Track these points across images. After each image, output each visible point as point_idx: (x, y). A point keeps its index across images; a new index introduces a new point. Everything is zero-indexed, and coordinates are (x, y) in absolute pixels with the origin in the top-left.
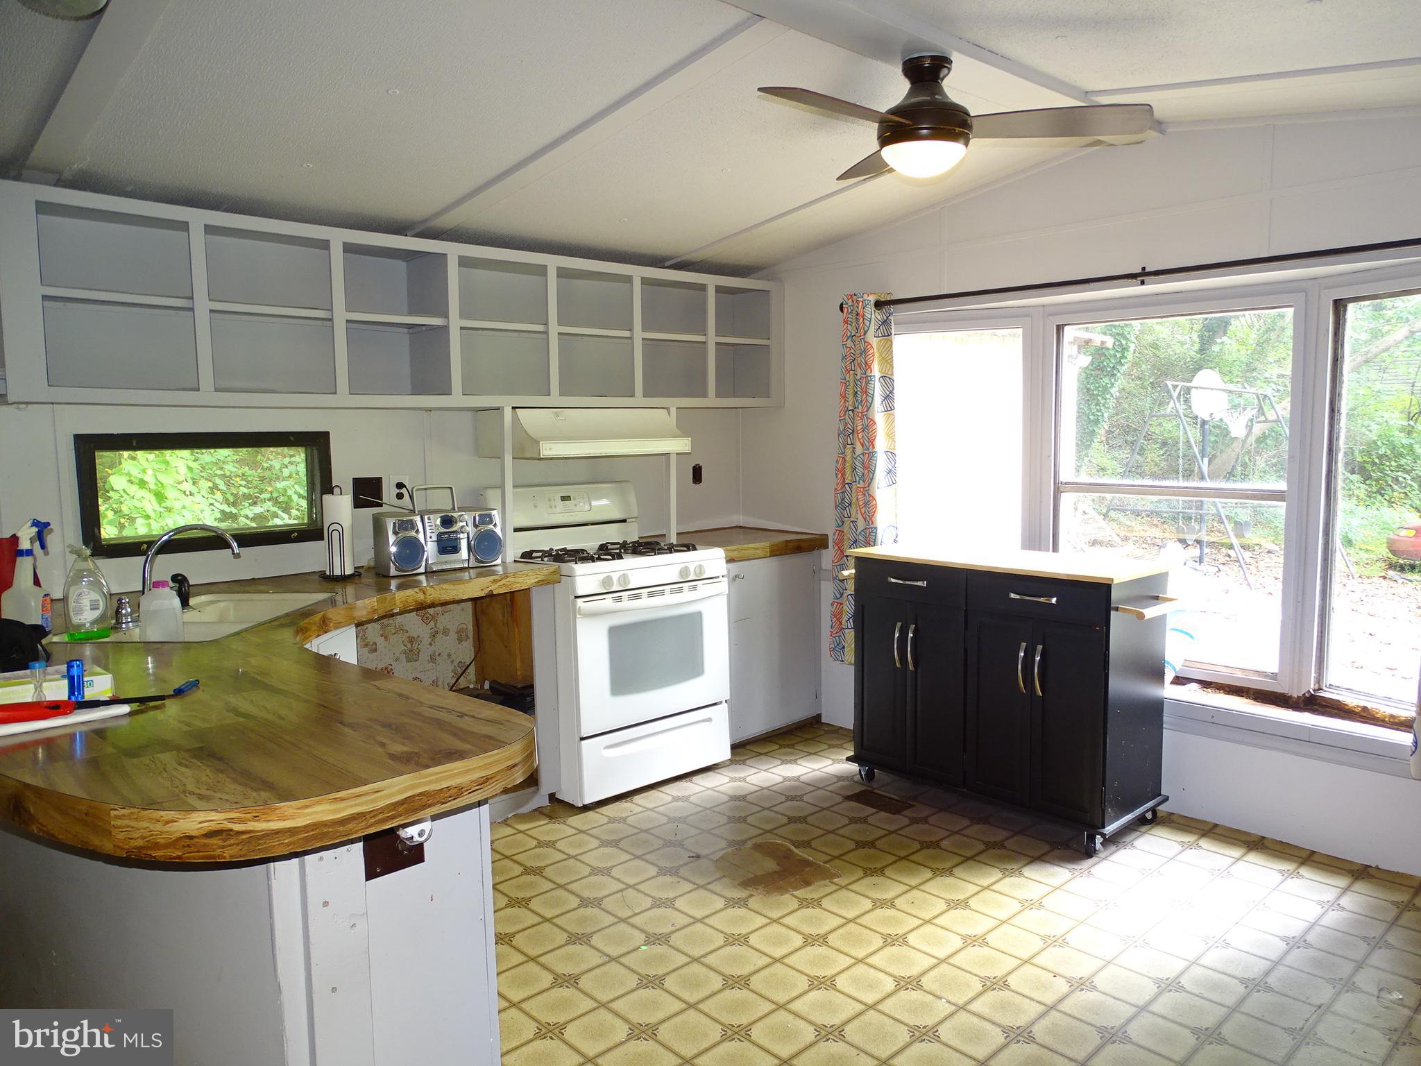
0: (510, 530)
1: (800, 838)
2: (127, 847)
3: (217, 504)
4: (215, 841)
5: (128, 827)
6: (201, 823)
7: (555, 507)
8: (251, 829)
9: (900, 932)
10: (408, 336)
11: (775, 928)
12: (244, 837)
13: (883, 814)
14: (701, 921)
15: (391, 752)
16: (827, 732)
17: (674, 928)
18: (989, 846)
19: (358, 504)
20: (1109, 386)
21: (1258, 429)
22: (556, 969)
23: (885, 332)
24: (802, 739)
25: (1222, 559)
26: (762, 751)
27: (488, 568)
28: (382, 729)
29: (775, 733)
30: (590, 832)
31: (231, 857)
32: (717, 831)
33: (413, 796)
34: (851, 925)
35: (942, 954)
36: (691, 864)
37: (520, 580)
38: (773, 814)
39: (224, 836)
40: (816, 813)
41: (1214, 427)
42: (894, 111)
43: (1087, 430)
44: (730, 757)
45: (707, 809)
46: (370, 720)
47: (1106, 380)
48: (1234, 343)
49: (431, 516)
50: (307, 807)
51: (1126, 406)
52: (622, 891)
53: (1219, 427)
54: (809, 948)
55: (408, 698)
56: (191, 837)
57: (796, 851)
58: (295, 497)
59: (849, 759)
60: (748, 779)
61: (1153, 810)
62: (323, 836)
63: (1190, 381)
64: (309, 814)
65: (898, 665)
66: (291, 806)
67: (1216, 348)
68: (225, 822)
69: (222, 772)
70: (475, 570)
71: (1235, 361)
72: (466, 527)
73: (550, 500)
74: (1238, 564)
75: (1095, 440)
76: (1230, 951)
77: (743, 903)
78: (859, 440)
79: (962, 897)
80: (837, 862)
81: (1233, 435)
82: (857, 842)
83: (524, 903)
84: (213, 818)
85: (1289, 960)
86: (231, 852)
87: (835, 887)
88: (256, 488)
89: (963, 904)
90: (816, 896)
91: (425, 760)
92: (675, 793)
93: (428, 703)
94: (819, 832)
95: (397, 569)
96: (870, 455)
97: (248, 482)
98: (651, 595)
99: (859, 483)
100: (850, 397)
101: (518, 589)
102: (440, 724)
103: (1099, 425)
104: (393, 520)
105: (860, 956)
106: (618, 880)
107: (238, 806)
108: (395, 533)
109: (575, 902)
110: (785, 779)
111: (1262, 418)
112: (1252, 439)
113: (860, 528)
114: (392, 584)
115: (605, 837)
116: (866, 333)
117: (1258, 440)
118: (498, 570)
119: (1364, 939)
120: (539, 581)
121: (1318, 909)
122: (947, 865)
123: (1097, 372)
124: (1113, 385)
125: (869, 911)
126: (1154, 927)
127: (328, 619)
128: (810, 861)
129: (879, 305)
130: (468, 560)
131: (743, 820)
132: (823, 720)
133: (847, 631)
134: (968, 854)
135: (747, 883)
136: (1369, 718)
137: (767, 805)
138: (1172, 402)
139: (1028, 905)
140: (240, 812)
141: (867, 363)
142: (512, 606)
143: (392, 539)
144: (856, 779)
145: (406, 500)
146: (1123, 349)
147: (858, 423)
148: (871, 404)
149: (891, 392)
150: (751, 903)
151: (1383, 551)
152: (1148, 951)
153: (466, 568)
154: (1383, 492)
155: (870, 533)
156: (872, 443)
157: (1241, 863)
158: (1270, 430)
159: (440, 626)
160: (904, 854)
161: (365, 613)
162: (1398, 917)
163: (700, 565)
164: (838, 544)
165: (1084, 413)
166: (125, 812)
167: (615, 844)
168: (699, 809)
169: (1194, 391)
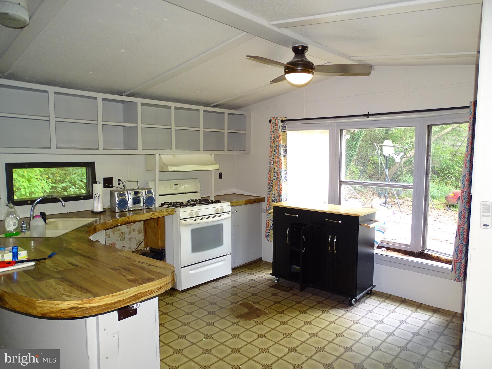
0: (157, 195)
1: (256, 301)
2: (42, 313)
3: (50, 184)
4: (72, 311)
5: (42, 306)
6: (68, 305)
7: (173, 187)
9: (289, 333)
10: (123, 129)
11: (248, 332)
12: (82, 309)
13: (283, 292)
14: (223, 330)
15: (128, 279)
16: (264, 264)
17: (214, 333)
18: (318, 303)
19: (105, 186)
21: (404, 160)
22: (174, 347)
23: (285, 131)
24: (255, 266)
25: (392, 203)
26: (242, 270)
27: (150, 209)
28: (123, 270)
29: (247, 264)
30: (185, 299)
31: (78, 316)
32: (227, 299)
33: (137, 294)
34: (273, 330)
35: (303, 340)
36: (220, 310)
37: (161, 213)
38: (246, 293)
39: (76, 309)
40: (260, 292)
41: (390, 159)
42: (289, 63)
43: (349, 159)
44: (231, 273)
45: (224, 291)
46: (119, 267)
47: (355, 142)
48: (396, 131)
49: (131, 191)
50: (103, 299)
51: (362, 151)
52: (196, 320)
53: (392, 159)
55: (130, 259)
56: (64, 310)
57: (254, 305)
58: (78, 181)
59: (270, 274)
60: (238, 280)
61: (371, 290)
62: (108, 308)
63: (383, 144)
64: (104, 301)
65: (288, 242)
66: (98, 299)
67: (391, 132)
68: (76, 304)
69: (72, 286)
70: (145, 210)
71: (396, 137)
72: (143, 195)
73: (171, 185)
74: (397, 204)
75: (351, 162)
76: (395, 337)
77: (237, 323)
78: (276, 166)
79: (309, 320)
80: (268, 309)
81: (396, 161)
82: (274, 302)
83: (162, 325)
84: (72, 303)
85: (414, 340)
86: (77, 314)
87: (268, 318)
88: (63, 177)
89: (310, 323)
90: (261, 321)
91: (140, 282)
92: (213, 286)
93: (138, 260)
94: (262, 299)
95: (119, 209)
96: (280, 171)
98: (206, 218)
99: (276, 180)
100: (273, 151)
101: (160, 216)
102: (143, 268)
103: (353, 157)
104: (118, 193)
105: (276, 341)
106: (195, 316)
107: (80, 299)
108: (118, 197)
109: (180, 324)
110: (250, 280)
111: (406, 156)
112: (402, 163)
113: (276, 196)
114: (117, 215)
115: (190, 301)
116: (278, 130)
117: (404, 163)
118: (154, 209)
119: (437, 332)
120: (168, 214)
121: (423, 323)
122: (304, 309)
123: (352, 140)
124: (357, 144)
125: (279, 326)
126: (371, 330)
127: (96, 228)
128: (259, 309)
129: (282, 121)
130: (143, 206)
131: (236, 295)
132: (262, 260)
133: (270, 230)
134: (311, 306)
135: (238, 317)
136: (438, 260)
137: (244, 289)
138: (376, 151)
139: (331, 323)
140: (81, 301)
141: (278, 140)
142: (158, 221)
143: (117, 199)
144: (274, 280)
145: (121, 185)
146: (361, 132)
147: (276, 160)
148: (280, 154)
149: (286, 150)
150: (240, 323)
151: (444, 200)
152: (369, 338)
153: (142, 209)
154: (444, 180)
155: (280, 197)
156: (281, 167)
157: (399, 308)
158: (408, 160)
159: (132, 228)
160: (290, 306)
161: (108, 226)
162: (448, 325)
163: (222, 208)
164: (268, 201)
165: (348, 153)
166: (41, 301)
167: (193, 304)
168: (221, 291)
169: (383, 147)
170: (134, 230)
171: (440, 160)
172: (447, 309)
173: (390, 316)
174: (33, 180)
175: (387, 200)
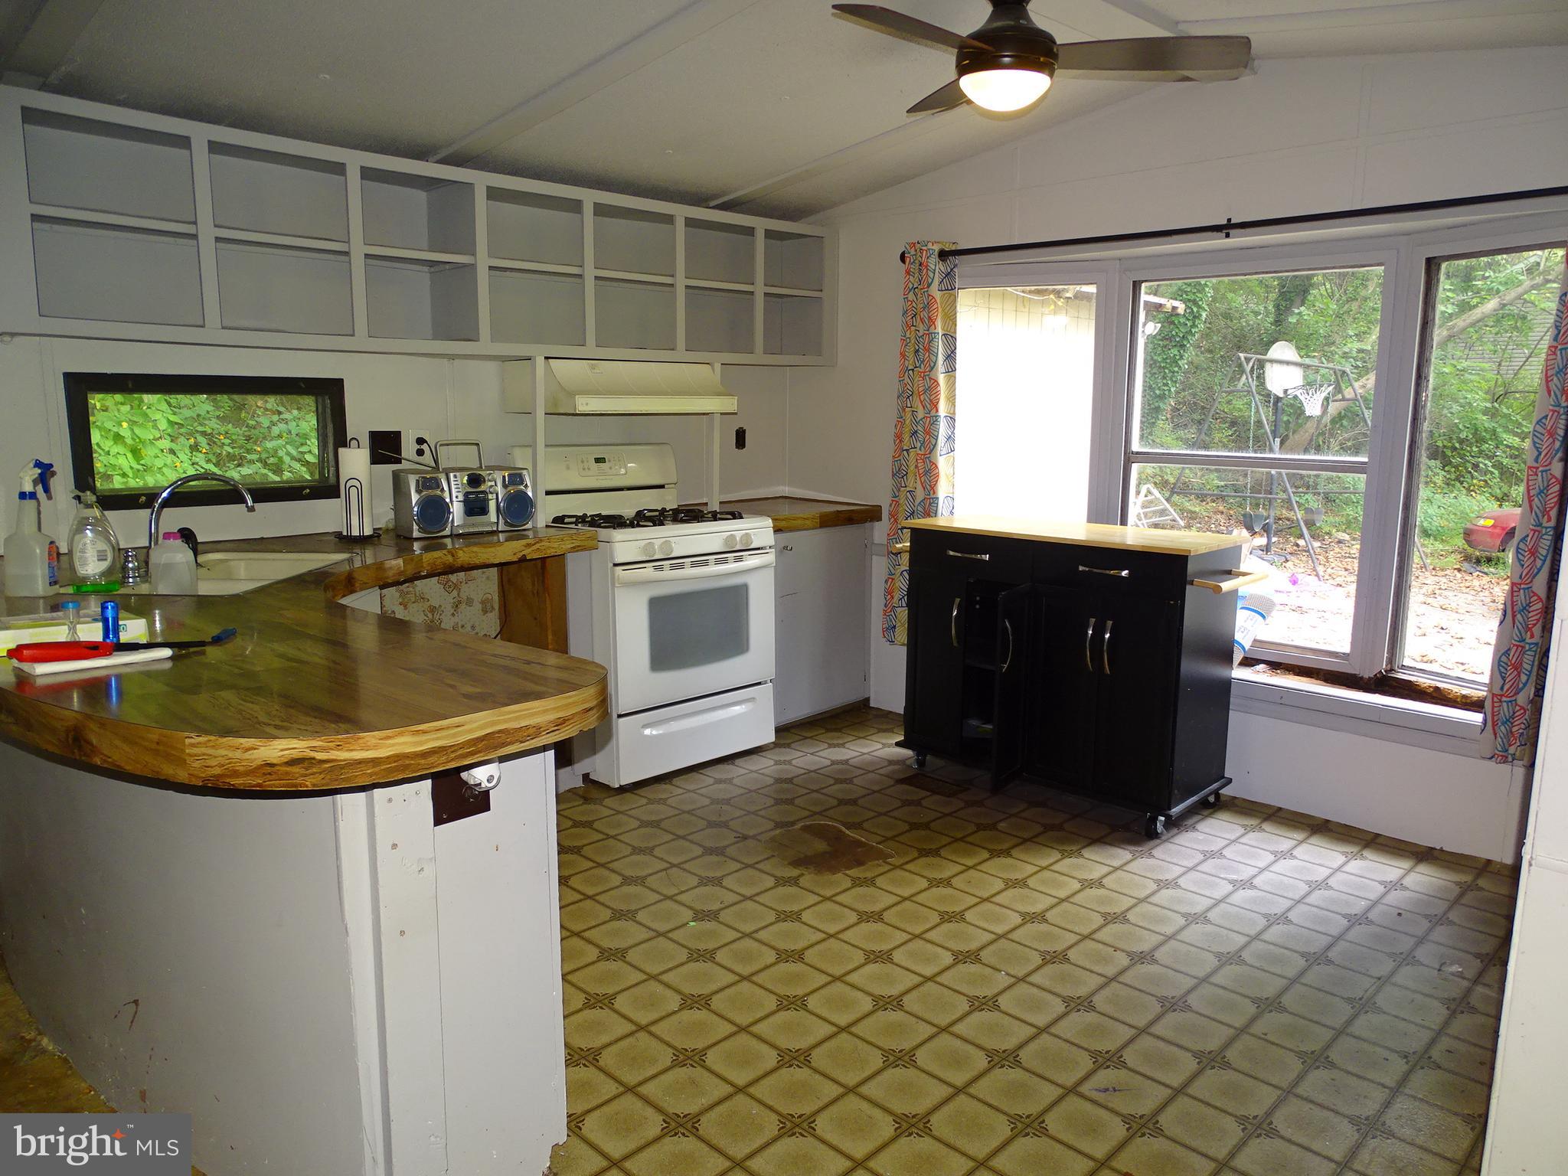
0: (541, 493)
1: (851, 820)
2: (203, 775)
4: (295, 769)
5: (204, 755)
6: (282, 750)
7: (588, 469)
8: (334, 757)
9: (957, 909)
10: (428, 273)
11: (829, 905)
12: (327, 765)
13: (937, 797)
14: (750, 898)
15: (464, 693)
16: (876, 717)
17: (722, 906)
18: (1048, 828)
19: (376, 459)
20: (1178, 357)
21: (1334, 408)
22: (601, 943)
23: (950, 287)
24: (850, 723)
25: (1289, 548)
26: (807, 735)
27: (519, 532)
28: (446, 673)
29: (821, 717)
30: (630, 813)
31: (314, 785)
32: (762, 813)
34: (907, 902)
35: (1000, 929)
36: (739, 844)
37: (554, 546)
38: (822, 797)
39: (306, 764)
40: (866, 795)
41: (1287, 406)
42: (974, 36)
43: (1152, 406)
44: (773, 739)
45: (751, 791)
47: (1175, 351)
48: (1312, 314)
49: (458, 474)
50: (388, 738)
51: (1194, 381)
52: (665, 869)
53: (1292, 406)
54: (863, 924)
55: (467, 648)
56: (272, 765)
57: (847, 832)
58: (287, 459)
59: (898, 744)
60: (794, 762)
61: (1216, 793)
62: (406, 767)
63: (1266, 355)
64: (393, 745)
65: (955, 644)
66: (374, 737)
67: (1293, 320)
68: (307, 750)
69: (292, 707)
70: (503, 533)
71: (1312, 334)
72: (496, 489)
73: (583, 462)
74: (1307, 554)
75: (1161, 418)
76: (1291, 927)
77: (794, 881)
78: (921, 402)
79: (1019, 876)
80: (891, 843)
81: (1307, 414)
82: (910, 824)
84: (295, 746)
85: (1351, 935)
86: (313, 780)
87: (889, 867)
88: (241, 447)
89: (1022, 883)
90: (869, 875)
92: (718, 776)
93: (489, 652)
94: (870, 814)
95: (421, 530)
96: (934, 420)
97: (232, 440)
98: (694, 565)
99: (920, 449)
100: (911, 355)
101: (553, 554)
102: (506, 669)
103: (1165, 401)
104: (417, 477)
105: (917, 932)
106: (662, 859)
107: (318, 735)
108: (418, 491)
109: (617, 880)
110: (834, 763)
111: (1340, 396)
112: (1327, 419)
113: (918, 500)
114: (416, 546)
115: (645, 818)
116: (929, 286)
117: (1333, 421)
118: (530, 534)
119: (1426, 916)
120: (574, 548)
121: (1381, 889)
122: (1005, 846)
123: (1166, 343)
124: (1181, 357)
125: (925, 890)
126: (1215, 905)
127: (353, 578)
128: (862, 842)
129: (943, 255)
130: (498, 523)
131: (790, 802)
132: (872, 705)
133: (899, 610)
134: (1026, 835)
135: (797, 863)
136: (1441, 699)
137: (815, 787)
138: (1244, 377)
139: (1087, 884)
140: (322, 741)
141: (929, 317)
142: (543, 573)
143: (415, 498)
144: (908, 762)
145: (427, 458)
146: (1195, 317)
147: (920, 384)
148: (935, 363)
149: (953, 352)
150: (802, 881)
151: (1460, 542)
152: (1209, 928)
153: (495, 531)
154: (1462, 479)
155: (930, 504)
156: (935, 406)
157: (1304, 847)
158: (1347, 409)
159: (464, 595)
160: (959, 835)
161: (391, 575)
162: (1462, 895)
163: (747, 534)
164: (893, 516)
165: (1150, 387)
166: (200, 739)
167: (656, 824)
168: (742, 791)
169: (1268, 366)
170: (470, 602)
171: (1452, 413)
172: (1460, 852)
173: (1276, 868)
174: (149, 452)
175: (1274, 539)
